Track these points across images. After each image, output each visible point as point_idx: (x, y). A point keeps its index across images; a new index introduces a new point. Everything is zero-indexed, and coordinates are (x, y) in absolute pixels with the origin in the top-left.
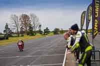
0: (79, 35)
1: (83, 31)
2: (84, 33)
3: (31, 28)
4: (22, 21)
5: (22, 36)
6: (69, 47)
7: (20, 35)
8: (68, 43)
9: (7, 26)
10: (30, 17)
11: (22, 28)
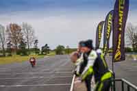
1: (99, 51)
2: (100, 54)
4: (10, 34)
7: (7, 54)
8: (76, 67)
10: (22, 28)
11: (9, 43)
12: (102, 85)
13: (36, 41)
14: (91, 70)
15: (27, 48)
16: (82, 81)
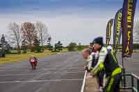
0: (103, 52)
3: (36, 41)
4: (24, 32)
5: (25, 52)
6: (89, 68)
9: (3, 38)
11: (24, 41)
12: (112, 80)
13: (50, 39)
14: (102, 66)
15: (41, 45)
16: (94, 76)
